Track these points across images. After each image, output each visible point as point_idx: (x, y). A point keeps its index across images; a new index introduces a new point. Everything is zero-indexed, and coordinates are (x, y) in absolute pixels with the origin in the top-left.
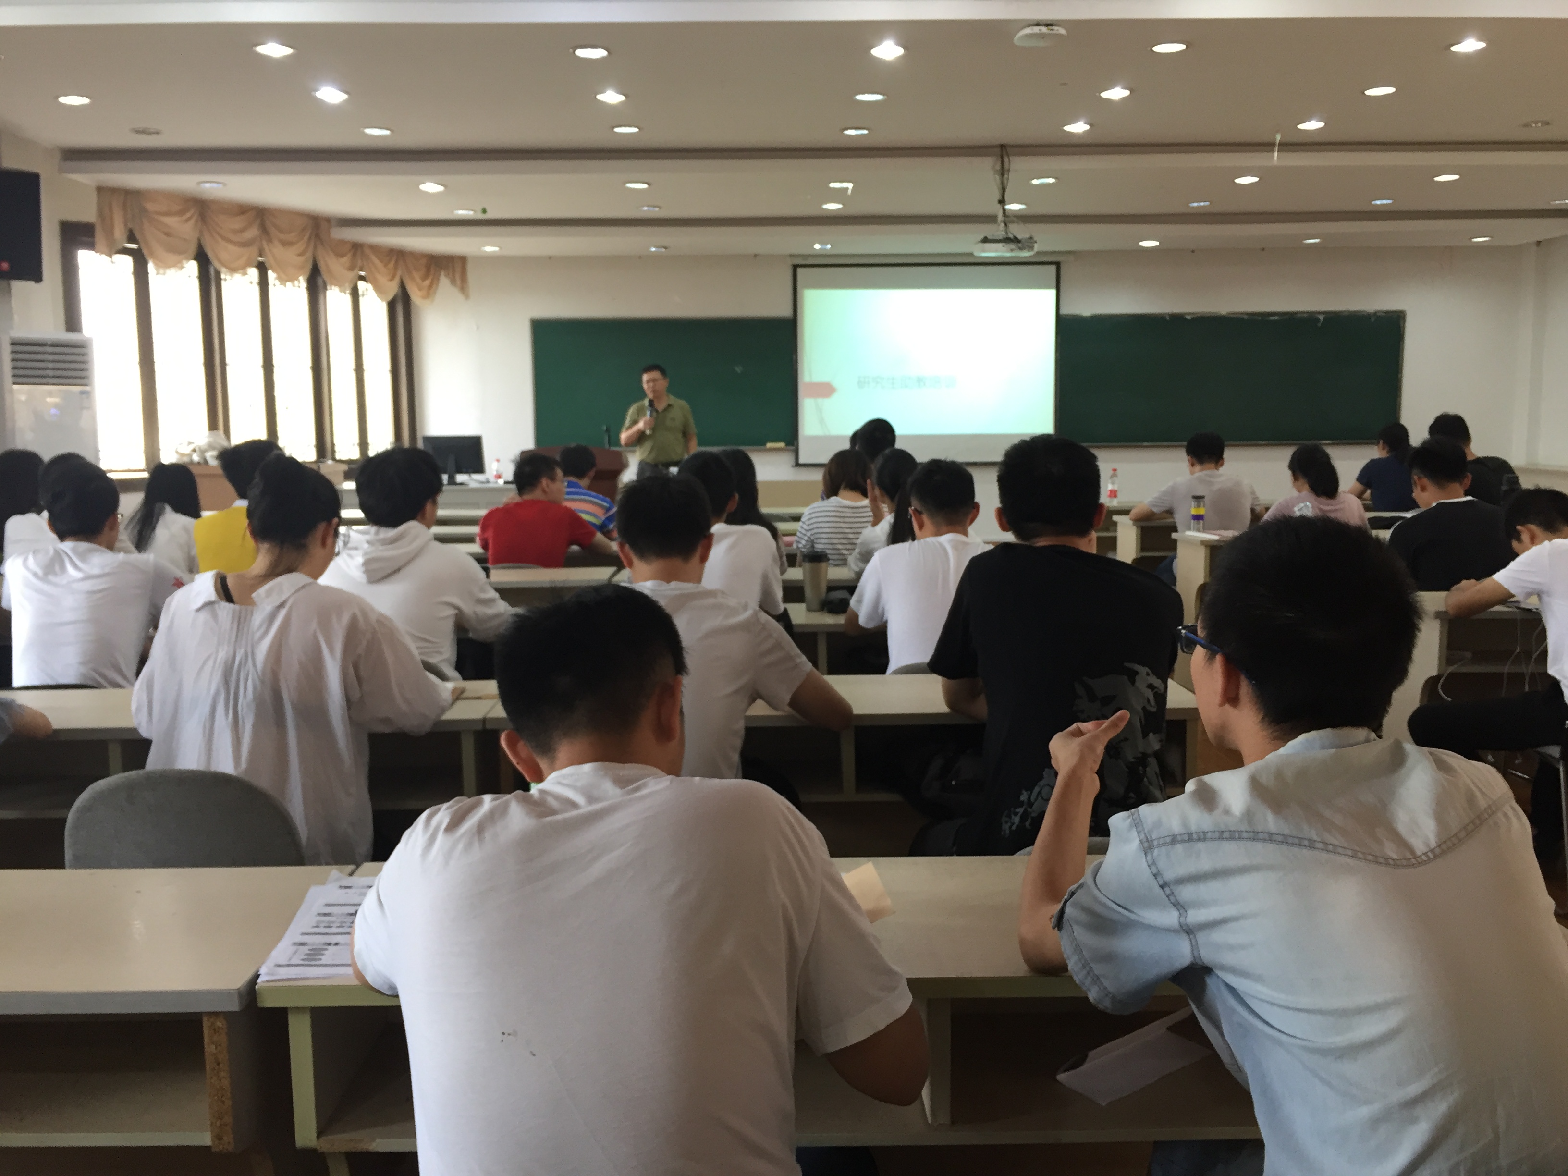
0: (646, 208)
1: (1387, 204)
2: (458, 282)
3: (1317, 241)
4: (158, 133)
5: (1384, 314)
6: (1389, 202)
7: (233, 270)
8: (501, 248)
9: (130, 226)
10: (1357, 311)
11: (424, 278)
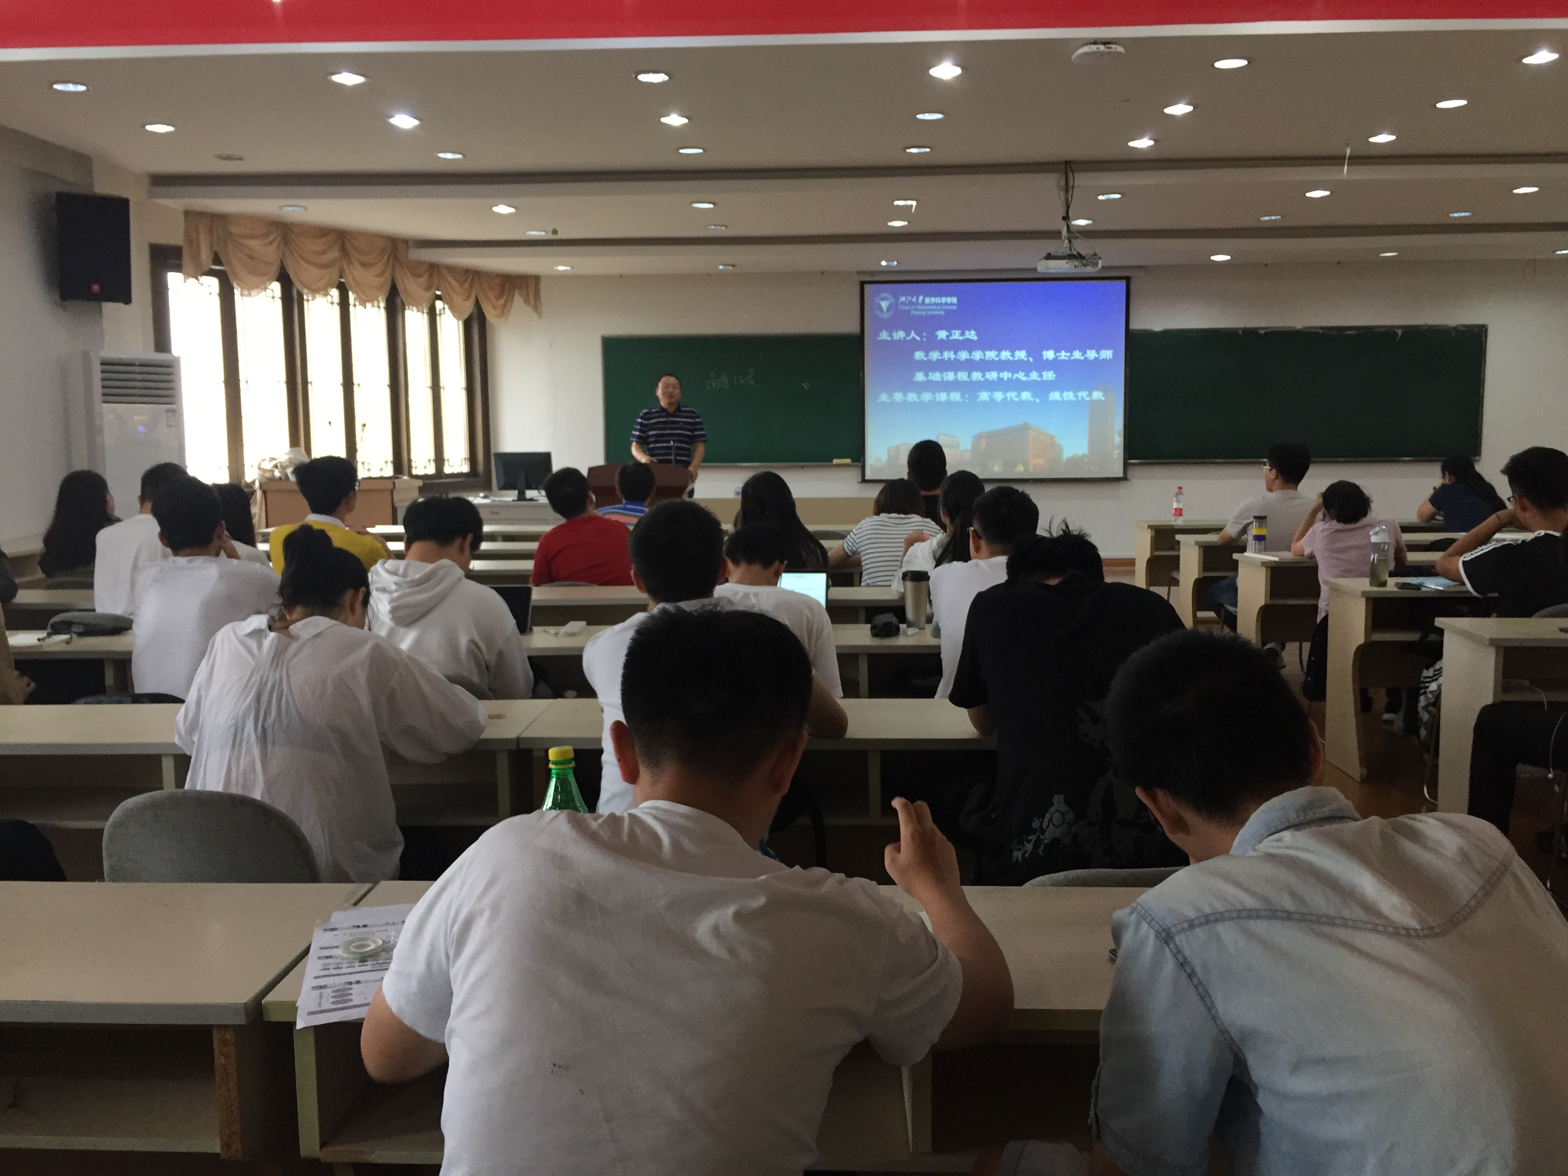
0: (713, 227)
1: (1464, 217)
2: (532, 298)
3: (1394, 254)
4: (240, 159)
5: (1464, 329)
6: (1467, 214)
7: (315, 291)
8: (572, 267)
9: (216, 248)
10: (1436, 326)
11: (499, 297)
